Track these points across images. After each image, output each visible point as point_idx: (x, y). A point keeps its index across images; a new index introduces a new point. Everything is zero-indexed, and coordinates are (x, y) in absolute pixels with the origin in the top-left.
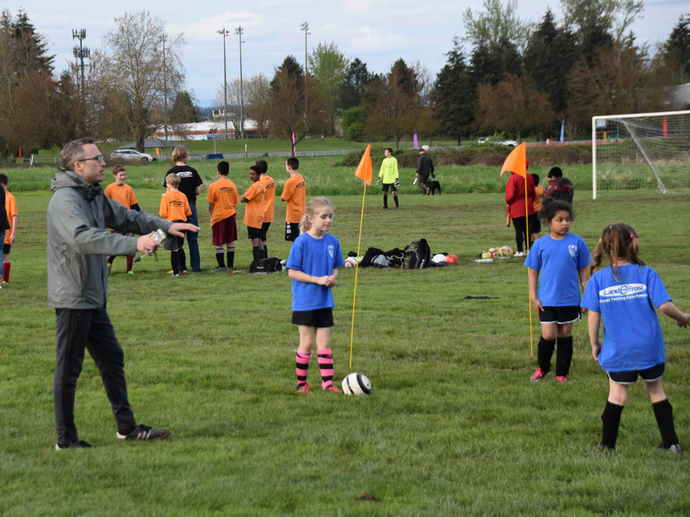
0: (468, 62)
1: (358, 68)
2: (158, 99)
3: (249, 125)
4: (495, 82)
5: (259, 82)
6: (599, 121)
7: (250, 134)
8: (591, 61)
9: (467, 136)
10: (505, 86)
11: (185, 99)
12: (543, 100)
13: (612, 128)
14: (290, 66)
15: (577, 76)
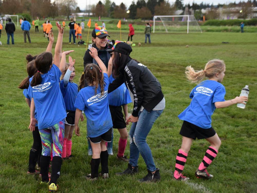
0: (136, 4)
1: (114, 4)
2: (73, 8)
3: (91, 14)
4: (140, 8)
5: (93, 6)
6: (155, 17)
7: (91, 16)
8: (159, 5)
9: (135, 19)
10: (142, 9)
11: (78, 8)
12: (150, 12)
13: (158, 19)
14: (100, 3)
15: (157, 8)
